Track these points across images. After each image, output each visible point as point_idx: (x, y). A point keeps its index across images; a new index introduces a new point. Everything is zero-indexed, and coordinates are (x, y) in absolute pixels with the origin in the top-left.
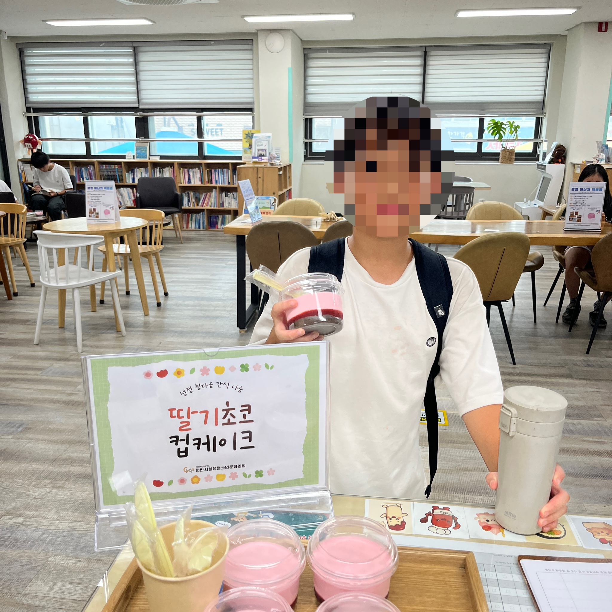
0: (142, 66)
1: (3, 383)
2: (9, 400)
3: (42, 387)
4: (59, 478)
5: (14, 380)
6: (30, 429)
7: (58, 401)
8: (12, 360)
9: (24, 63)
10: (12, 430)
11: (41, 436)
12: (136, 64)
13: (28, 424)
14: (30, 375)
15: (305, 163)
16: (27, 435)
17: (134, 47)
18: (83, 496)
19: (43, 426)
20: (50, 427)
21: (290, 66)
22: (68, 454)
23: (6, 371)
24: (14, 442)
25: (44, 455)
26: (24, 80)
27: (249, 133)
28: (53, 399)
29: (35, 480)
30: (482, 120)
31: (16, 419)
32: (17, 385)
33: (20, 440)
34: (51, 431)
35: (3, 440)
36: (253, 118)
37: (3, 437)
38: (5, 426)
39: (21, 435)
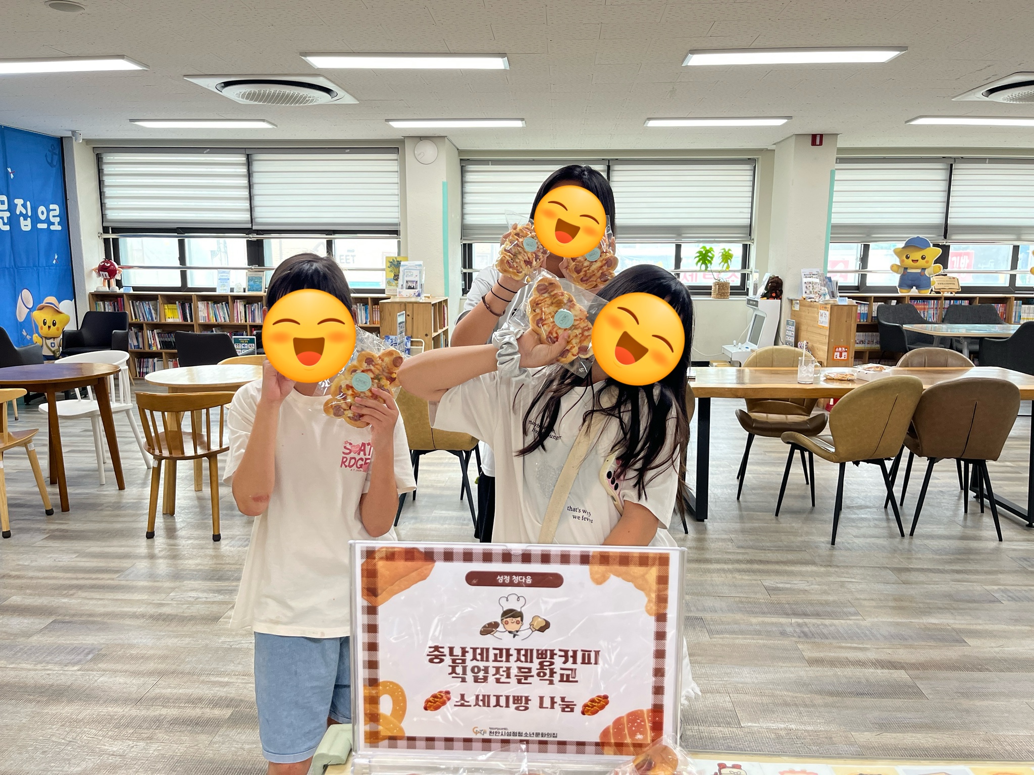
0: (256, 178)
1: (65, 592)
2: (74, 615)
3: (120, 596)
4: (146, 725)
5: (80, 587)
6: (104, 655)
7: (143, 616)
8: (78, 559)
9: (103, 172)
10: (79, 657)
11: (119, 667)
12: (250, 175)
13: (101, 649)
14: (102, 579)
16: (100, 665)
17: (248, 155)
18: (181, 751)
19: (122, 651)
20: (133, 652)
21: (445, 180)
22: (157, 691)
23: (69, 575)
24: (82, 675)
25: (124, 693)
26: (101, 193)
27: (394, 261)
28: (135, 613)
29: (113, 730)
30: (678, 247)
31: (84, 642)
32: (84, 594)
33: (90, 672)
34: (133, 658)
35: (66, 673)
36: (399, 242)
37: (66, 668)
38: (68, 653)
39: (92, 665)
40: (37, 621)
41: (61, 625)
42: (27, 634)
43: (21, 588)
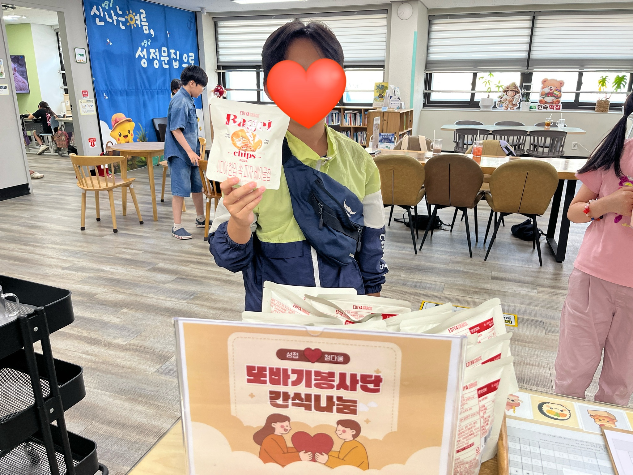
1: (184, 264)
2: (187, 276)
5: (192, 262)
6: (199, 297)
7: (220, 280)
8: (193, 248)
9: (218, 33)
10: (187, 297)
11: (205, 303)
13: (198, 294)
14: (203, 259)
15: (424, 109)
16: (196, 302)
19: (207, 296)
20: (213, 297)
21: (416, 31)
23: (187, 255)
24: (187, 305)
27: (379, 85)
28: (216, 278)
30: (581, 75)
31: (190, 289)
33: (191, 304)
34: (213, 300)
35: (180, 303)
37: (180, 301)
38: (182, 294)
39: (192, 301)
40: (170, 277)
41: (181, 280)
42: (164, 283)
43: (164, 259)
